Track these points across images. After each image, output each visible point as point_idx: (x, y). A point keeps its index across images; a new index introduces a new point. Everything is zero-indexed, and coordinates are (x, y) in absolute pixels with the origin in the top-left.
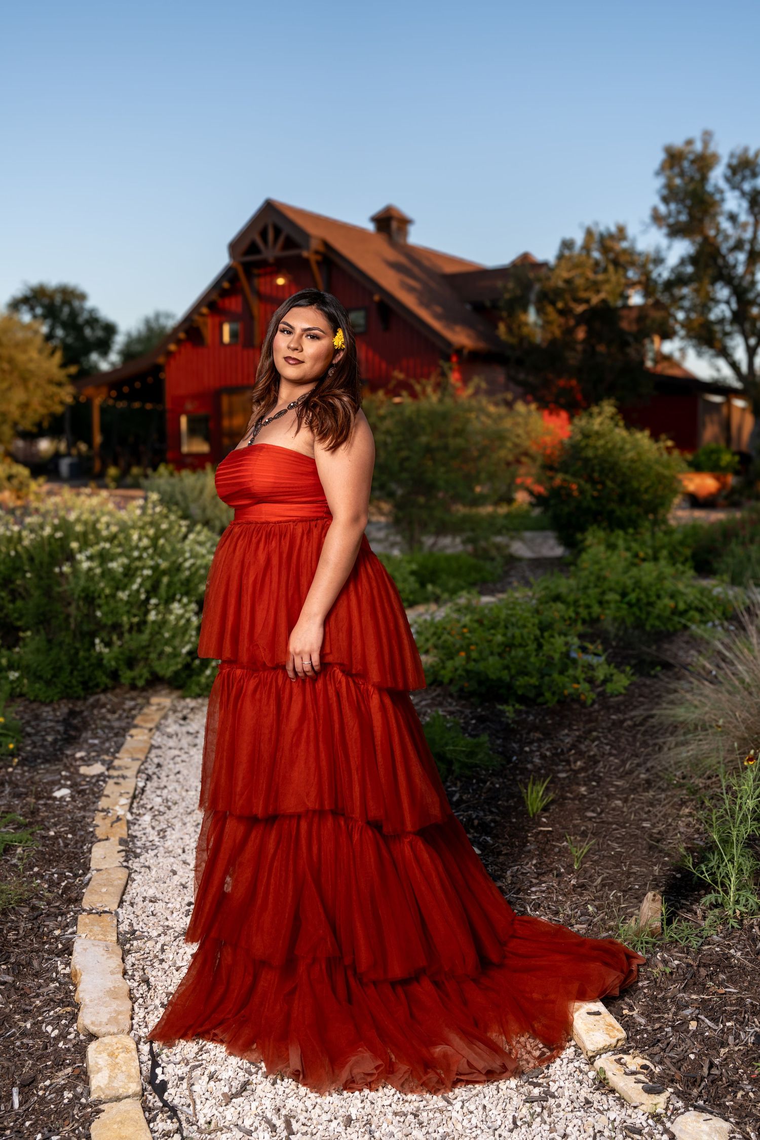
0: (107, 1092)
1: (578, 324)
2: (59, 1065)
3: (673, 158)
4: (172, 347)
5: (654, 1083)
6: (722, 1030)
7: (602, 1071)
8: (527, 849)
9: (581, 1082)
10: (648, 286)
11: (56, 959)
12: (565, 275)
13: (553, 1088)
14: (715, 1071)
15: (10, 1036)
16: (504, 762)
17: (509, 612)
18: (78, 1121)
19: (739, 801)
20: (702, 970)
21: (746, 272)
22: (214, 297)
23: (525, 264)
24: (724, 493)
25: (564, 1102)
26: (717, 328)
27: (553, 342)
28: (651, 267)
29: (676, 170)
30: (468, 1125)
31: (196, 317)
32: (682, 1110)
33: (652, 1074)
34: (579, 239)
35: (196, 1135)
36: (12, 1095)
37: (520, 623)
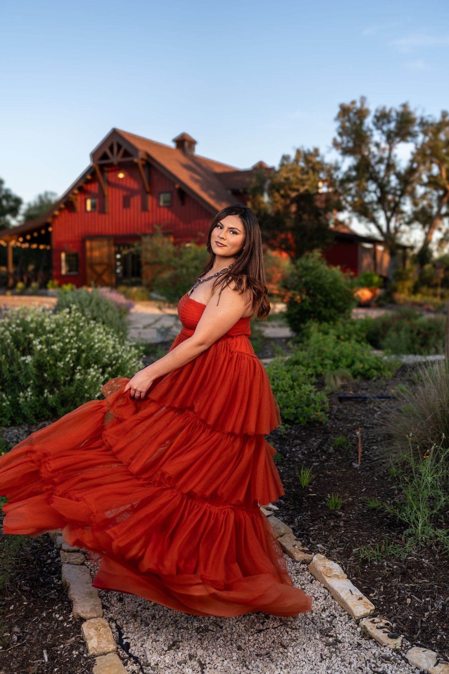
0: (98, 650)
1: (292, 203)
2: (67, 636)
3: (344, 111)
4: (57, 213)
5: (393, 632)
6: (425, 602)
7: (365, 627)
8: (303, 506)
9: (354, 634)
10: (331, 182)
11: (52, 576)
12: (285, 175)
13: (340, 637)
14: (424, 625)
15: (35, 621)
16: (283, 458)
17: (275, 371)
18: (84, 667)
19: (422, 478)
20: (409, 570)
21: (385, 176)
22: (81, 184)
23: (260, 167)
24: (375, 299)
25: (347, 645)
26: (369, 206)
27: (278, 213)
28: (333, 172)
29: (346, 118)
30: (298, 660)
31: (71, 195)
32: (410, 647)
33: (391, 628)
34: (293, 155)
35: (151, 671)
36: (43, 654)
37: (281, 378)
